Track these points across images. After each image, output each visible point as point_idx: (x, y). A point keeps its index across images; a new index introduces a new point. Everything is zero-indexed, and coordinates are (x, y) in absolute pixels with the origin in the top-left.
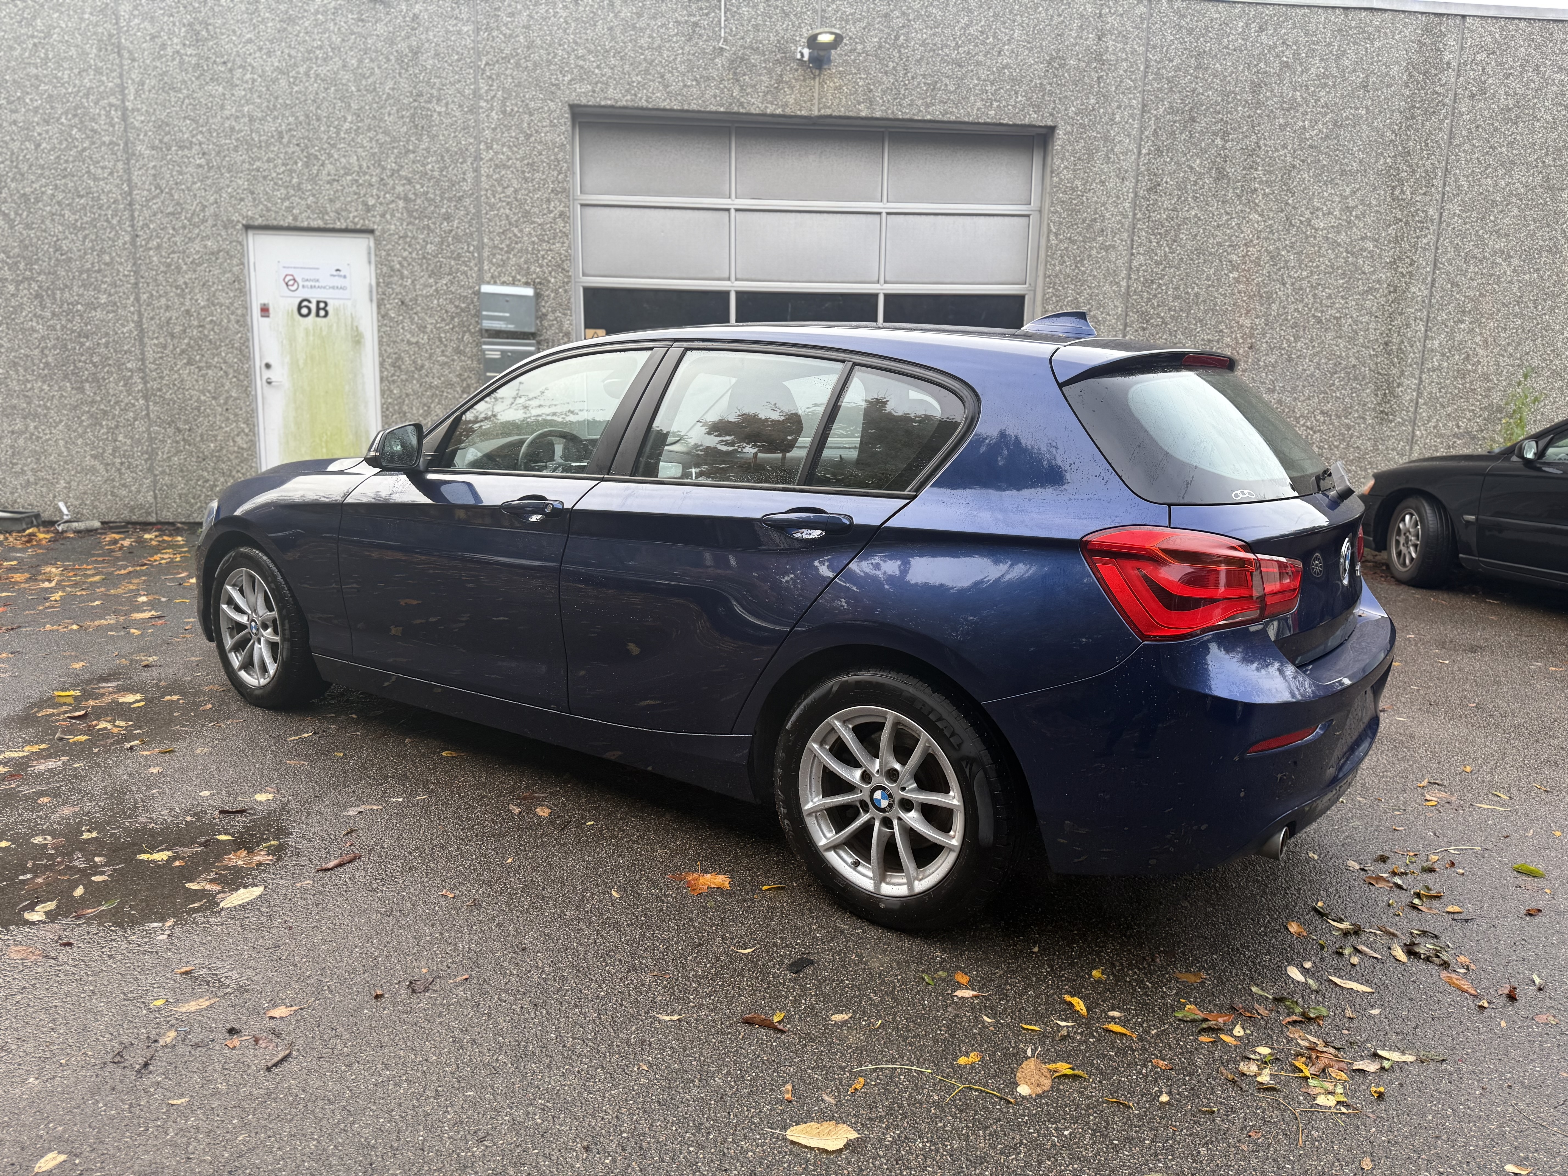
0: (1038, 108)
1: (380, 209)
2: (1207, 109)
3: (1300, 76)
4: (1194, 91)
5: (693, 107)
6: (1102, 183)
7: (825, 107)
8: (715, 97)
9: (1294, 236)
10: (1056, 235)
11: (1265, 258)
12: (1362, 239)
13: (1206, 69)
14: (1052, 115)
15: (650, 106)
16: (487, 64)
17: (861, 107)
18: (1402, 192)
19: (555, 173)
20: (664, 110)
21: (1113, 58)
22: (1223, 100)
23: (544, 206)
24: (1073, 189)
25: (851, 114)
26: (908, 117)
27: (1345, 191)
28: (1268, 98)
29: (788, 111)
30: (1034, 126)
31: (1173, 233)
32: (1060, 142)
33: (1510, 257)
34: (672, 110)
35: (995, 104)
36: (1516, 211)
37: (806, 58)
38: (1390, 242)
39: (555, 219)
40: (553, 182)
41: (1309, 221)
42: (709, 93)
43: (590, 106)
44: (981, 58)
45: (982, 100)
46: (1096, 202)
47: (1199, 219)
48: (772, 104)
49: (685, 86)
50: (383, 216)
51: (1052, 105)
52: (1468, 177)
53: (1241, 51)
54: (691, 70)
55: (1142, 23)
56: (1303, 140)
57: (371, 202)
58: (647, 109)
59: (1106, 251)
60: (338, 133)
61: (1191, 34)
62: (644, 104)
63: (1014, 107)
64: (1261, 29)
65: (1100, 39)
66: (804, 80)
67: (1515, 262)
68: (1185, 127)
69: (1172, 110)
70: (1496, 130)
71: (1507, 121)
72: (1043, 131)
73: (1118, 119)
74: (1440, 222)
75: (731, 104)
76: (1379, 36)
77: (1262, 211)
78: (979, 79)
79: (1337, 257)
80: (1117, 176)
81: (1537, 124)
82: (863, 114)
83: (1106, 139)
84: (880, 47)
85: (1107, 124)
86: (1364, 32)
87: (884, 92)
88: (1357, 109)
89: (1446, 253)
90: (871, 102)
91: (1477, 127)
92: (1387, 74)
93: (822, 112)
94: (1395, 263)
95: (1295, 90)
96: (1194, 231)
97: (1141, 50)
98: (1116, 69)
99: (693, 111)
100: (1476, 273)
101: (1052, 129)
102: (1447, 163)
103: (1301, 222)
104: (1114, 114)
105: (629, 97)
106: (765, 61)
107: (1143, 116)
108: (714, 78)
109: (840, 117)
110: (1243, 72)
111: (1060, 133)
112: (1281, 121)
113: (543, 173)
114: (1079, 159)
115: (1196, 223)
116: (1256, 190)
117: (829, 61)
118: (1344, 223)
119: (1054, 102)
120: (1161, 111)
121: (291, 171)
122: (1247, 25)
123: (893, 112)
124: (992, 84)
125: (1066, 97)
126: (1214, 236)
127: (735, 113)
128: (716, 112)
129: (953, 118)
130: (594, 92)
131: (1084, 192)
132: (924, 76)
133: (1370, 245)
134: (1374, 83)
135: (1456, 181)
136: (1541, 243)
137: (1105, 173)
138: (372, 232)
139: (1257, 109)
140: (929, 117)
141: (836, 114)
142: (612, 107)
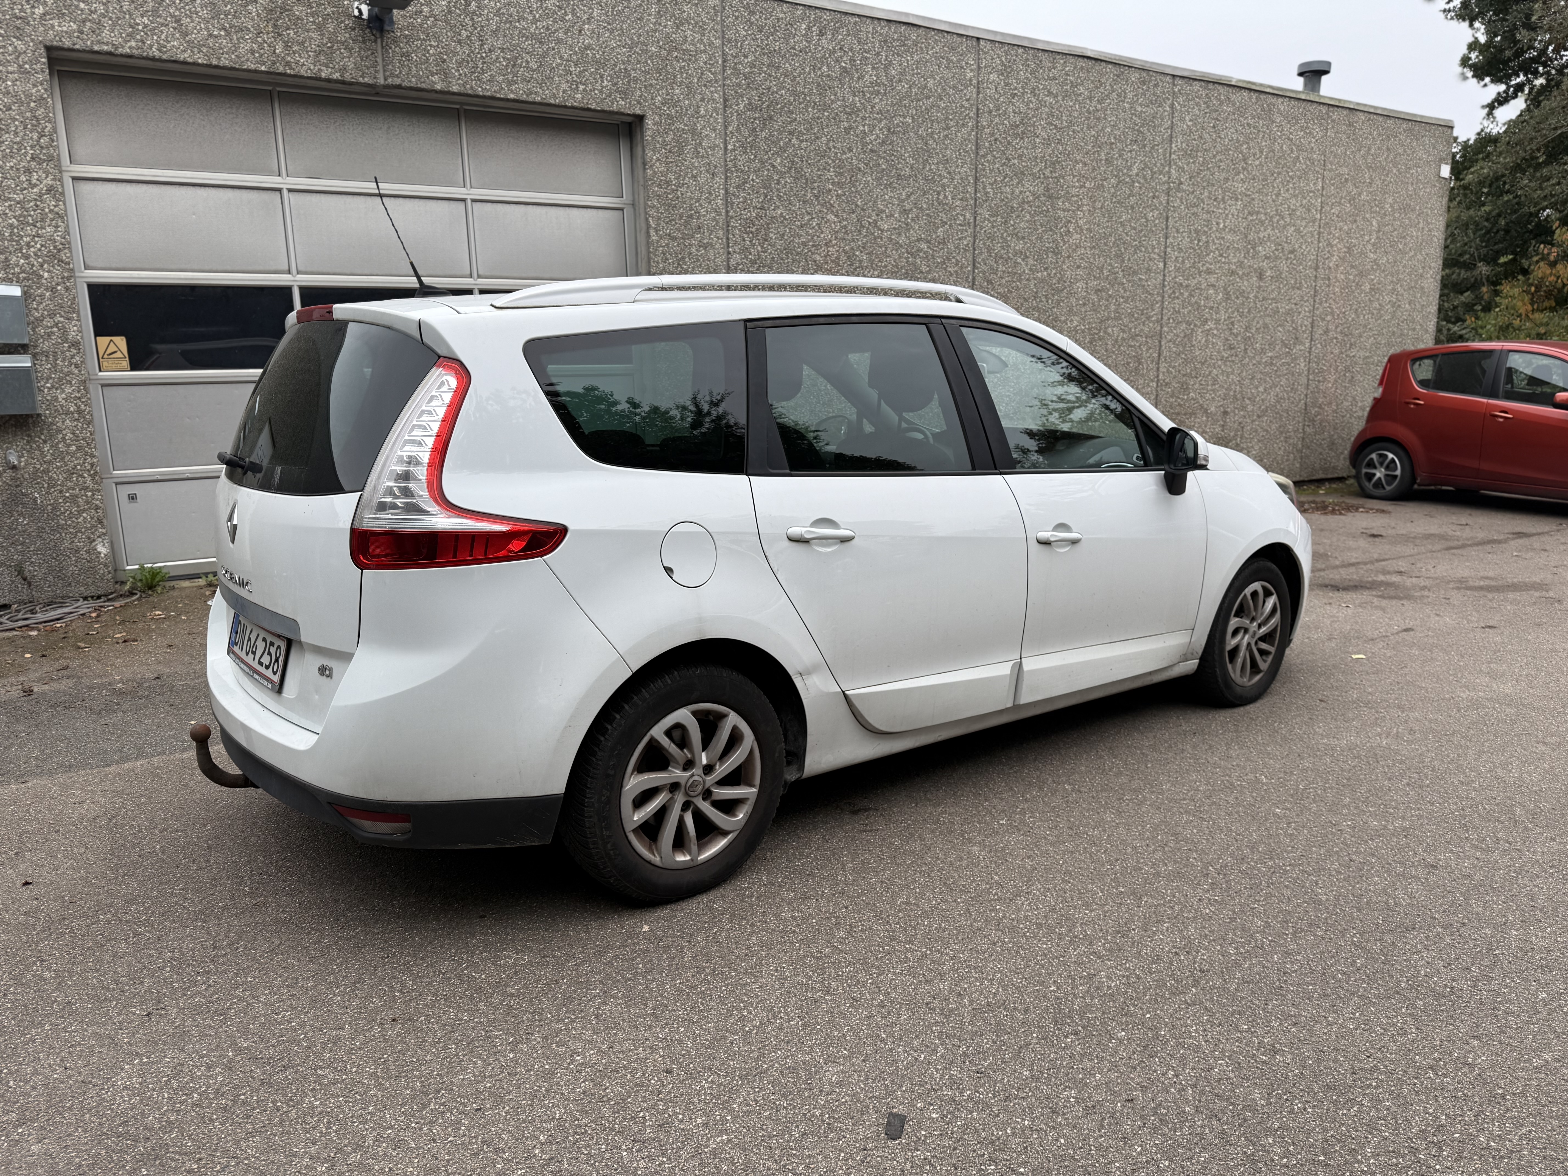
0: (625, 94)
2: (782, 108)
3: (857, 82)
4: (769, 88)
5: (224, 62)
6: (694, 177)
7: (392, 75)
8: (253, 52)
9: (865, 237)
10: (656, 230)
11: (843, 258)
12: (919, 240)
13: (778, 68)
14: (639, 103)
15: (164, 57)
17: (435, 78)
18: (946, 197)
19: (35, 136)
20: (185, 63)
21: (692, 48)
22: (795, 100)
23: (23, 178)
24: (668, 183)
25: (423, 86)
26: (489, 94)
27: (901, 194)
28: (833, 102)
29: (347, 77)
30: (623, 114)
31: (763, 232)
32: (649, 133)
33: (1027, 257)
34: (195, 64)
35: (581, 87)
36: (1028, 217)
37: (365, 16)
38: (939, 243)
39: (41, 195)
40: (32, 147)
41: (876, 222)
42: (244, 47)
43: (78, 51)
44: (561, 35)
45: (568, 82)
46: (691, 198)
47: (785, 219)
48: (327, 67)
49: (211, 35)
51: (638, 93)
52: (992, 185)
53: (806, 53)
54: (216, 16)
55: (716, 15)
56: (865, 145)
58: (160, 60)
59: (705, 249)
61: (761, 32)
62: (157, 54)
63: (601, 92)
64: (821, 34)
65: (678, 28)
66: (364, 42)
67: (1031, 261)
68: (765, 124)
69: (751, 107)
70: (1009, 143)
71: (1016, 135)
72: (629, 119)
73: (702, 112)
74: (975, 226)
75: (274, 63)
76: (917, 50)
77: (837, 212)
78: (561, 58)
79: (900, 257)
80: (707, 171)
81: (1038, 140)
82: (438, 87)
83: (693, 131)
84: (450, 12)
85: (693, 116)
86: (904, 45)
87: (460, 64)
88: (905, 117)
89: (981, 253)
90: (446, 75)
91: (996, 140)
92: (926, 87)
93: (390, 81)
94: (944, 263)
95: (854, 95)
96: (781, 230)
97: (718, 42)
98: (696, 60)
99: (224, 68)
100: (1004, 272)
101: (641, 118)
102: (976, 171)
103: (870, 224)
104: (698, 107)
105: (133, 44)
106: (312, 15)
107: (725, 111)
108: (248, 30)
109: (411, 89)
110: (810, 74)
111: (649, 122)
112: (846, 124)
113: (16, 134)
114: (670, 152)
115: (782, 221)
116: (830, 190)
117: (392, 22)
118: (903, 225)
119: (640, 89)
120: (742, 106)
122: (809, 28)
123: (472, 88)
124: (576, 65)
125: (651, 85)
126: (800, 236)
127: (280, 74)
128: (256, 71)
129: (538, 99)
130: (82, 32)
131: (679, 186)
132: (503, 50)
133: (924, 246)
134: (916, 94)
135: (984, 188)
136: (1047, 245)
137: (696, 168)
139: (824, 111)
140: (512, 96)
141: (406, 84)
142: (110, 54)
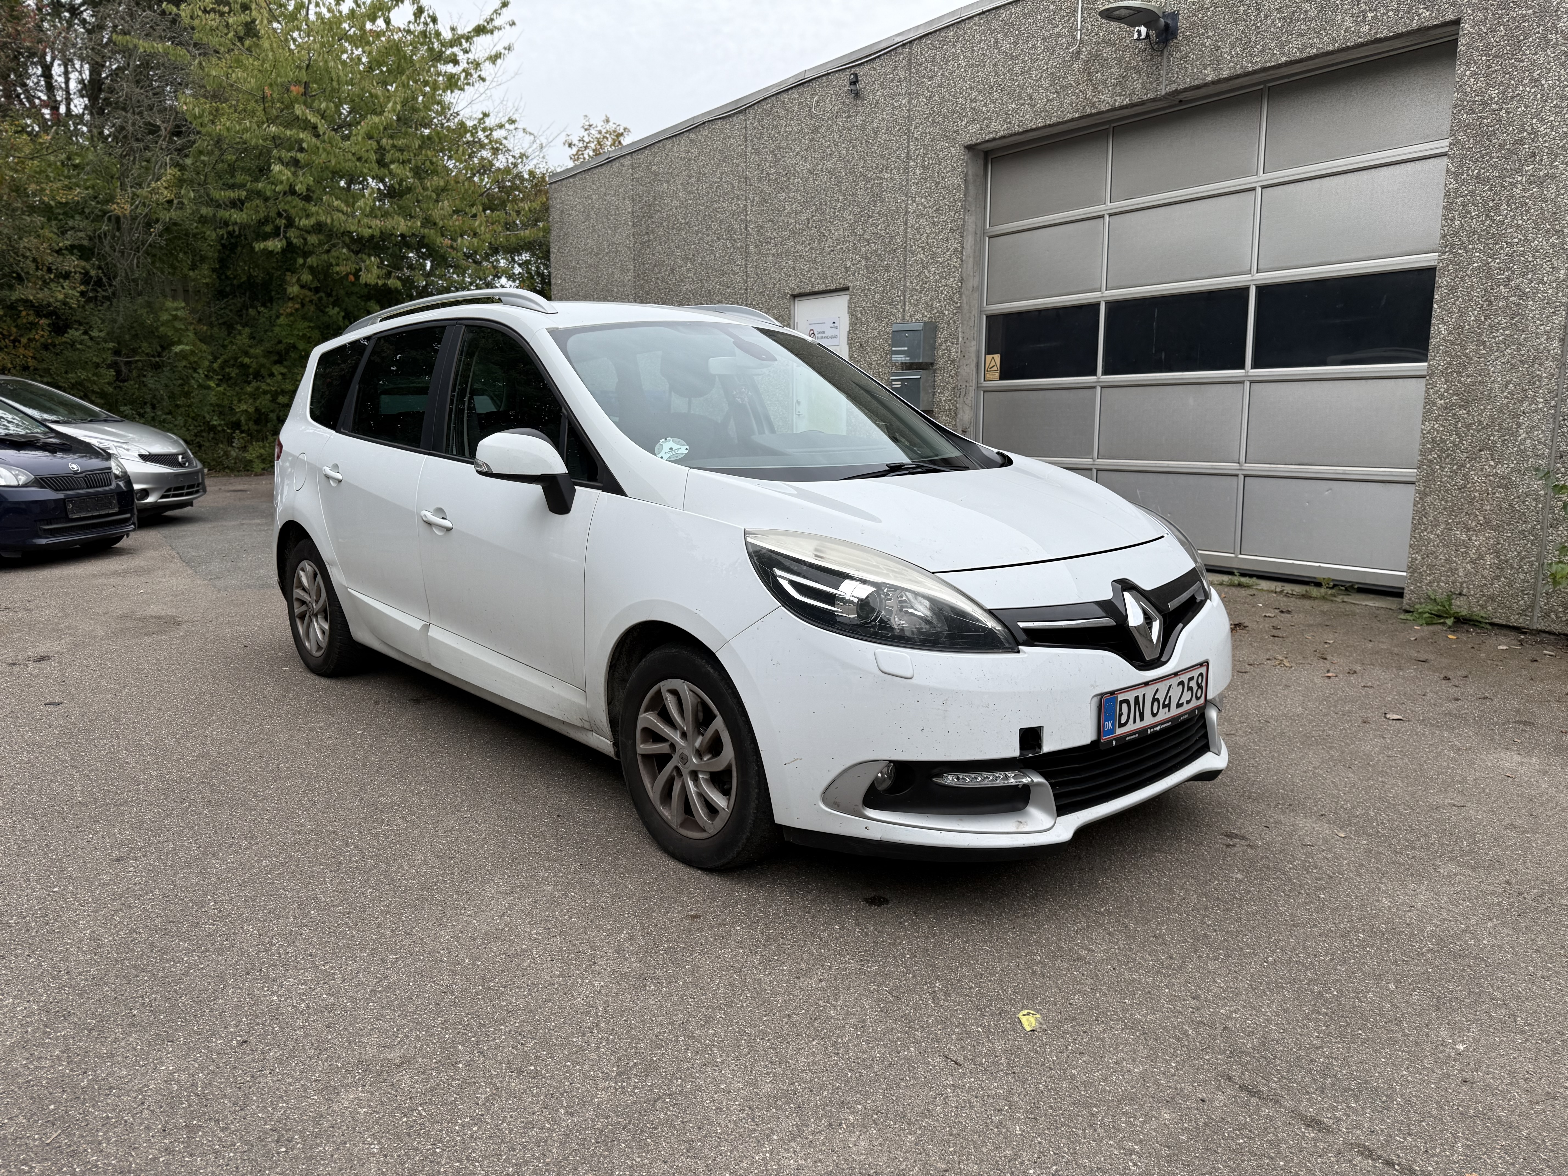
1: (853, 268)
5: (1054, 120)
7: (1171, 83)
8: (1072, 104)
14: (1452, 4)
15: (1022, 130)
16: (916, 127)
17: (1208, 71)
20: (1033, 130)
25: (1197, 82)
26: (1260, 66)
29: (1135, 99)
30: (1430, 28)
32: (1465, 41)
34: (1038, 128)
37: (1143, 36)
39: (951, 255)
40: (951, 222)
42: (1067, 102)
43: (980, 143)
45: (1353, 16)
46: (1524, 114)
48: (1120, 95)
50: (854, 275)
54: (1053, 84)
57: (849, 264)
58: (1018, 134)
60: (834, 213)
62: (1017, 129)
63: (1397, 11)
66: (1151, 60)
75: (1085, 108)
82: (1210, 78)
87: (1233, 46)
90: (1218, 63)
93: (1169, 89)
99: (1053, 125)
101: (1459, 24)
105: (1006, 127)
106: (1115, 51)
108: (1071, 85)
109: (1185, 91)
111: (1466, 26)
113: (945, 215)
114: (1496, 57)
117: (1176, 29)
121: (812, 248)
123: (1242, 66)
127: (1088, 116)
128: (1072, 120)
129: (1314, 51)
130: (982, 129)
138: (847, 289)
140: (1284, 59)
141: (1181, 87)
142: (994, 139)
